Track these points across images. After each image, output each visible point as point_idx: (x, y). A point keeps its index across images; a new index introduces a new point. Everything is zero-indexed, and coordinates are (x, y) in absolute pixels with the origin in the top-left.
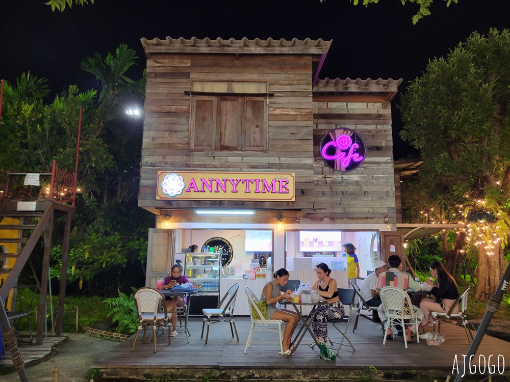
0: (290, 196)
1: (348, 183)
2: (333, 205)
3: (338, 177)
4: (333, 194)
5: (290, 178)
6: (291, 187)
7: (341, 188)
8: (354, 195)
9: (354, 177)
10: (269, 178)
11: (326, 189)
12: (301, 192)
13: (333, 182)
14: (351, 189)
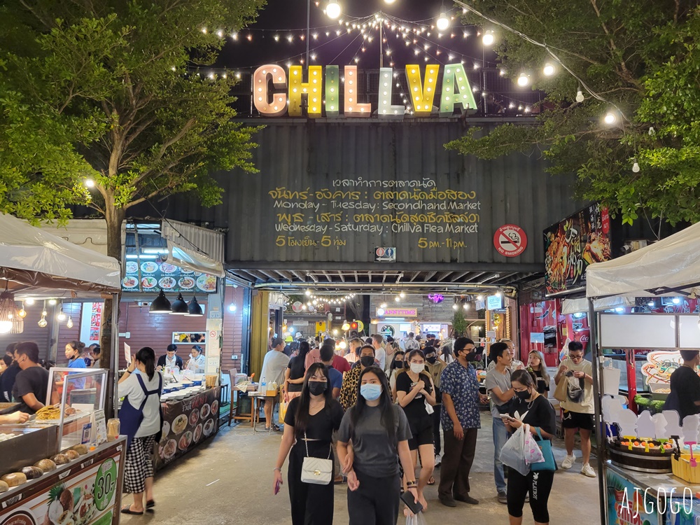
0: (416, 315)
1: (438, 307)
2: (432, 315)
3: (434, 306)
4: (432, 312)
5: (415, 310)
6: (416, 313)
7: (435, 309)
8: (440, 312)
9: (440, 305)
10: (409, 309)
11: (430, 310)
12: (419, 314)
13: (432, 307)
14: (439, 309)
